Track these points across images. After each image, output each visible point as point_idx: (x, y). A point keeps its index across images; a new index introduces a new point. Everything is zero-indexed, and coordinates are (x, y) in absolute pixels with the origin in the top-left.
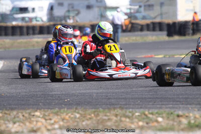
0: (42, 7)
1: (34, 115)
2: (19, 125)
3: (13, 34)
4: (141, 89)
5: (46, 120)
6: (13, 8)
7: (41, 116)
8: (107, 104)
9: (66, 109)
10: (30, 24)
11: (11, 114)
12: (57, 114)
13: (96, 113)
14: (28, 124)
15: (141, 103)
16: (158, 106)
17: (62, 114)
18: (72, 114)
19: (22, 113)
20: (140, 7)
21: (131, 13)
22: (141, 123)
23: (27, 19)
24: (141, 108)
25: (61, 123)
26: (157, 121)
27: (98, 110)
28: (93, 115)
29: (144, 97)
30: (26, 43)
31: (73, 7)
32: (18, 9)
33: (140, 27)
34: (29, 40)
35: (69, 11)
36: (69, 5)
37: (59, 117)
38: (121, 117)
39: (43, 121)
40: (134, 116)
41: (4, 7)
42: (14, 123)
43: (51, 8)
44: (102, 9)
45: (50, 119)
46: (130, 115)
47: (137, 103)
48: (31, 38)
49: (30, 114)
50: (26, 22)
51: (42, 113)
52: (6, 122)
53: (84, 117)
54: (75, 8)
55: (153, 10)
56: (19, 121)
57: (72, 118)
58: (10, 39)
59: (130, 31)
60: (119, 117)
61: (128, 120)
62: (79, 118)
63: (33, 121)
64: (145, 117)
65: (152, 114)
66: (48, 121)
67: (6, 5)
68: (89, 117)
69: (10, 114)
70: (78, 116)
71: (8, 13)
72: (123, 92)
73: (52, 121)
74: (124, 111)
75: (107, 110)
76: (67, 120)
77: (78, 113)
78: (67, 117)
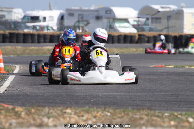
0: (53, 17)
1: (65, 112)
2: (54, 120)
3: (25, 42)
4: (162, 93)
5: (79, 117)
6: (25, 17)
7: (73, 113)
8: (133, 106)
9: (95, 108)
10: (41, 33)
11: (44, 110)
12: (87, 112)
13: (126, 112)
14: (61, 119)
15: (166, 106)
16: (184, 109)
17: (92, 112)
18: (103, 113)
19: (54, 110)
20: (148, 19)
21: (138, 25)
22: (172, 123)
23: (38, 28)
24: (167, 110)
25: (94, 120)
26: (188, 122)
27: (127, 110)
28: (123, 114)
29: (167, 100)
30: (37, 50)
31: (82, 18)
32: (29, 18)
33: (147, 39)
34: (40, 48)
35: (78, 21)
36: (79, 15)
37: (90, 115)
38: (151, 116)
39: (76, 117)
40: (164, 116)
41: (16, 15)
42: (49, 118)
43: (62, 18)
44: (111, 20)
45: (83, 116)
46: (160, 115)
47: (162, 105)
48: (42, 46)
49: (61, 111)
50: (37, 30)
51: (74, 110)
52: (41, 117)
53: (115, 116)
54: (85, 18)
55: (160, 23)
56: (53, 117)
57: (103, 116)
58: (22, 46)
59: (137, 43)
60: (150, 117)
61: (158, 119)
62: (110, 116)
63: (66, 117)
64: (175, 117)
65: (181, 115)
66: (81, 118)
67: (18, 13)
68: (120, 115)
69: (42, 110)
70: (109, 114)
71: (20, 21)
72: (145, 96)
73: (85, 118)
74: (153, 112)
75: (135, 111)
76: (99, 117)
77: (108, 112)
78: (98, 115)
